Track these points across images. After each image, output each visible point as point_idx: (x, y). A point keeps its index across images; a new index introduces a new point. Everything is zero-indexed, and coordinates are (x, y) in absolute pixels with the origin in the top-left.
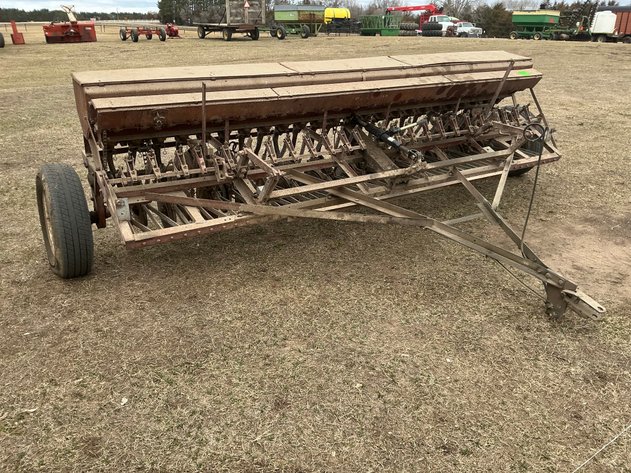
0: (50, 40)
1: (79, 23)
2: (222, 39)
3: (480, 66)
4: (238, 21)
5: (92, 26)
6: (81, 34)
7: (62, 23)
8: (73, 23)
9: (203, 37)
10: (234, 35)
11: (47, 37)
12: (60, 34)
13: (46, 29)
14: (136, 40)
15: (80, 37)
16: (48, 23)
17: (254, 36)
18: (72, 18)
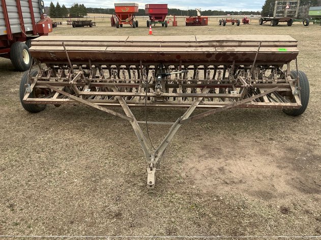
0: (187, 24)
1: (202, 16)
2: (270, 25)
3: (247, 44)
4: (281, 16)
5: (207, 18)
6: (201, 22)
7: (194, 17)
8: (199, 16)
9: (261, 24)
10: (280, 23)
11: (186, 23)
12: (192, 22)
13: (187, 19)
14: (224, 25)
15: (200, 23)
16: (188, 17)
17: (290, 24)
18: (199, 14)
